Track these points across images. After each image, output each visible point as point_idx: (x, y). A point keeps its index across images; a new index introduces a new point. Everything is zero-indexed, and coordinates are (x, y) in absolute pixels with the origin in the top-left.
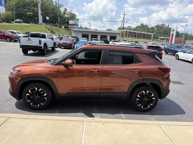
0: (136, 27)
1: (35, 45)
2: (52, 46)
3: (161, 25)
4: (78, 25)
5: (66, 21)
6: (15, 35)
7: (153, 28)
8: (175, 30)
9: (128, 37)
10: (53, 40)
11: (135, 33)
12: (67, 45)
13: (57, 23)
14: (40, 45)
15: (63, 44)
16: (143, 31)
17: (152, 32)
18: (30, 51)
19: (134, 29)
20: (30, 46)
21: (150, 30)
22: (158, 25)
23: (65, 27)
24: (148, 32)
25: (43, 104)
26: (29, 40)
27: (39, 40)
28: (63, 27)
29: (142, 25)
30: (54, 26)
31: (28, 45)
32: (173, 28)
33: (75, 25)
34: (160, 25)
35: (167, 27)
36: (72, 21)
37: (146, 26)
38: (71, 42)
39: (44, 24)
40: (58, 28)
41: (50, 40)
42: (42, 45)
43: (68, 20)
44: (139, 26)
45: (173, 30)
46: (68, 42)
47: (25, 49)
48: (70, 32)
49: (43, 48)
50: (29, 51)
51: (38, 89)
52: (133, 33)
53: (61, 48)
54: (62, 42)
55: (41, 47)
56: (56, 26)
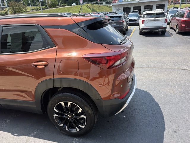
23: (106, 3)
28: (104, 3)
30: (95, 4)
39: (86, 3)
56: (98, 4)
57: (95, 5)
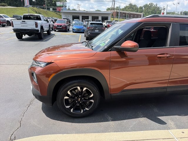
0: (125, 7)
1: (30, 28)
2: (48, 29)
3: (150, 4)
4: (66, 7)
5: (54, 2)
6: (3, 19)
7: (141, 8)
8: (166, 8)
9: (120, 18)
10: (48, 22)
11: (125, 13)
12: (62, 27)
13: (44, 5)
14: (37, 29)
15: (58, 26)
16: (132, 11)
17: (141, 12)
18: (25, 35)
19: (123, 10)
20: (25, 30)
21: (139, 10)
22: (147, 5)
23: (53, 9)
24: (137, 12)
25: (88, 109)
26: (24, 22)
27: (35, 23)
28: (51, 9)
29: (131, 5)
31: (23, 29)
32: (164, 7)
33: (63, 6)
34: (148, 4)
35: (155, 6)
36: (59, 3)
37: (135, 6)
38: (66, 24)
39: (31, 6)
40: (46, 10)
41: (45, 22)
42: (39, 28)
43: (55, 1)
44: (128, 6)
45: (164, 9)
46: (63, 24)
47: (19, 34)
48: (59, 14)
49: (40, 32)
50: (23, 35)
51: (82, 88)
52: (123, 13)
53: (55, 31)
54: (56, 24)
55: (38, 31)
56: (44, 8)
57: (41, 9)
